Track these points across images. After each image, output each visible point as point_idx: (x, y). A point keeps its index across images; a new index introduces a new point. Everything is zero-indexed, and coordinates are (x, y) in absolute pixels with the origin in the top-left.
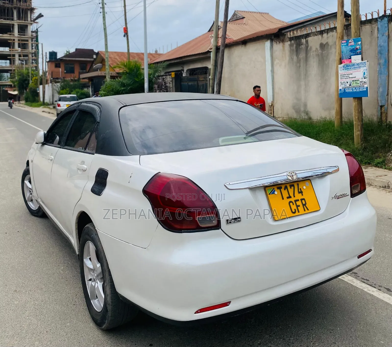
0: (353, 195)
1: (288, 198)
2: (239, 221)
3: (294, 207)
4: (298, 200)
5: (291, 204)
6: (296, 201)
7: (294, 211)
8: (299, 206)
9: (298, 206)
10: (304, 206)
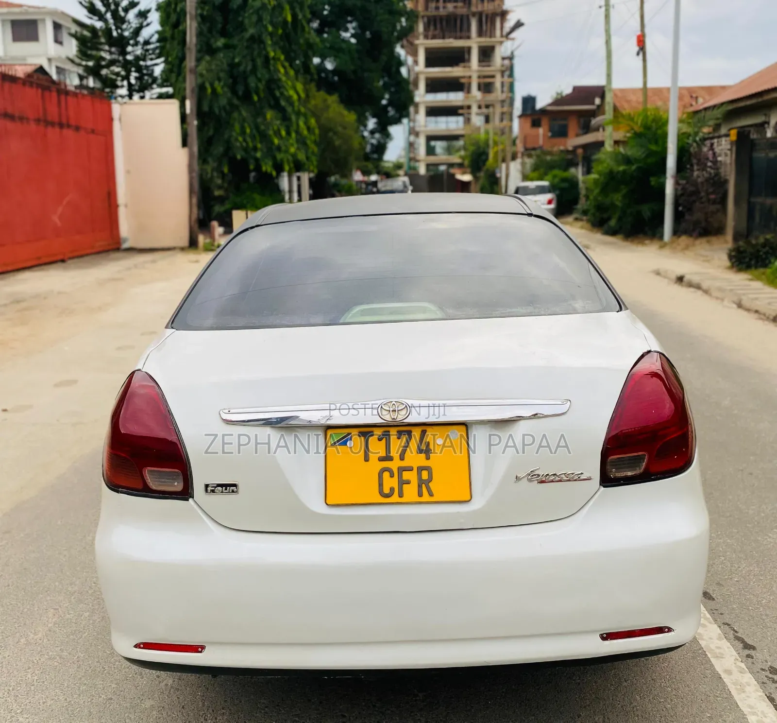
0: (607, 480)
1: (381, 459)
2: (233, 491)
3: (390, 483)
4: (410, 469)
5: (386, 475)
6: (401, 470)
7: (386, 490)
8: (408, 482)
9: (402, 483)
10: (424, 486)
